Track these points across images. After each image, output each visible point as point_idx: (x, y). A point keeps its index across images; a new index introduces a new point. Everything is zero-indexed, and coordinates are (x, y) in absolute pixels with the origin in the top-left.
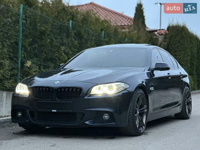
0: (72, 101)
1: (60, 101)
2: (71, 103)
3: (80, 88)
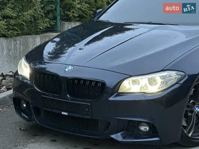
0: (90, 101)
1: (72, 100)
2: (88, 105)
3: (102, 83)
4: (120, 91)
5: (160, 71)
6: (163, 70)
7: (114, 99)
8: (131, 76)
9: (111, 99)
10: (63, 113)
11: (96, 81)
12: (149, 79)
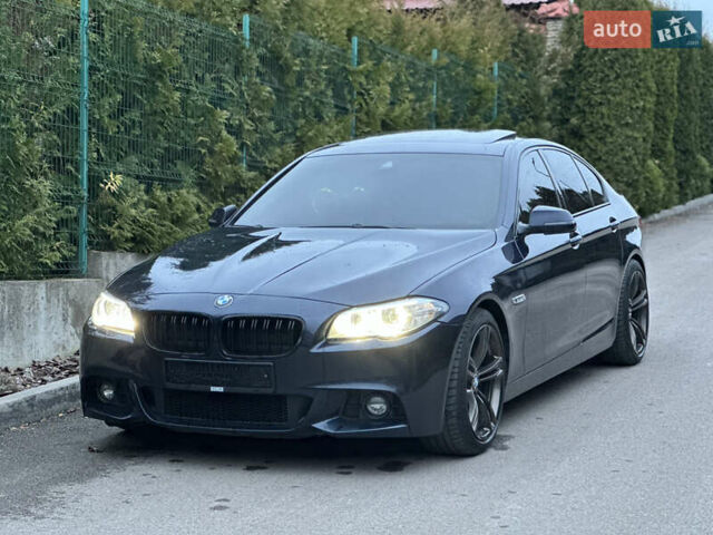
0: (273, 359)
1: (234, 359)
2: (269, 365)
3: (296, 321)
4: (330, 336)
5: (404, 298)
6: (409, 297)
7: (321, 350)
8: (352, 307)
9: (314, 350)
10: (213, 389)
11: (283, 319)
12: (383, 312)
